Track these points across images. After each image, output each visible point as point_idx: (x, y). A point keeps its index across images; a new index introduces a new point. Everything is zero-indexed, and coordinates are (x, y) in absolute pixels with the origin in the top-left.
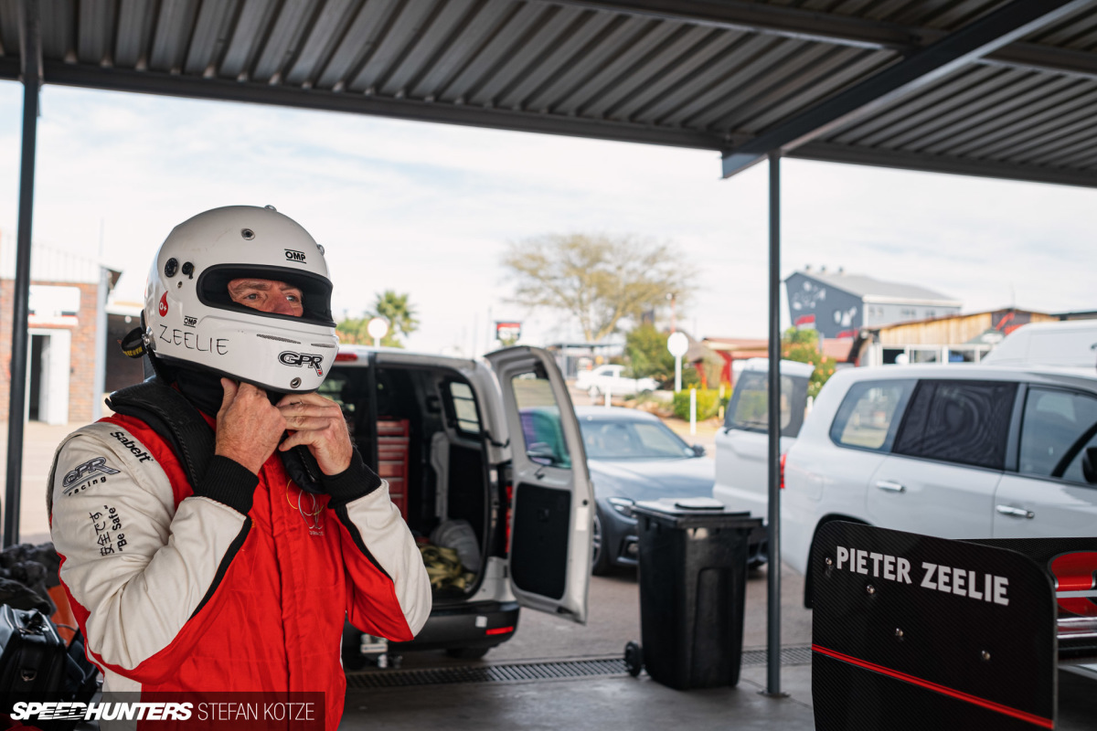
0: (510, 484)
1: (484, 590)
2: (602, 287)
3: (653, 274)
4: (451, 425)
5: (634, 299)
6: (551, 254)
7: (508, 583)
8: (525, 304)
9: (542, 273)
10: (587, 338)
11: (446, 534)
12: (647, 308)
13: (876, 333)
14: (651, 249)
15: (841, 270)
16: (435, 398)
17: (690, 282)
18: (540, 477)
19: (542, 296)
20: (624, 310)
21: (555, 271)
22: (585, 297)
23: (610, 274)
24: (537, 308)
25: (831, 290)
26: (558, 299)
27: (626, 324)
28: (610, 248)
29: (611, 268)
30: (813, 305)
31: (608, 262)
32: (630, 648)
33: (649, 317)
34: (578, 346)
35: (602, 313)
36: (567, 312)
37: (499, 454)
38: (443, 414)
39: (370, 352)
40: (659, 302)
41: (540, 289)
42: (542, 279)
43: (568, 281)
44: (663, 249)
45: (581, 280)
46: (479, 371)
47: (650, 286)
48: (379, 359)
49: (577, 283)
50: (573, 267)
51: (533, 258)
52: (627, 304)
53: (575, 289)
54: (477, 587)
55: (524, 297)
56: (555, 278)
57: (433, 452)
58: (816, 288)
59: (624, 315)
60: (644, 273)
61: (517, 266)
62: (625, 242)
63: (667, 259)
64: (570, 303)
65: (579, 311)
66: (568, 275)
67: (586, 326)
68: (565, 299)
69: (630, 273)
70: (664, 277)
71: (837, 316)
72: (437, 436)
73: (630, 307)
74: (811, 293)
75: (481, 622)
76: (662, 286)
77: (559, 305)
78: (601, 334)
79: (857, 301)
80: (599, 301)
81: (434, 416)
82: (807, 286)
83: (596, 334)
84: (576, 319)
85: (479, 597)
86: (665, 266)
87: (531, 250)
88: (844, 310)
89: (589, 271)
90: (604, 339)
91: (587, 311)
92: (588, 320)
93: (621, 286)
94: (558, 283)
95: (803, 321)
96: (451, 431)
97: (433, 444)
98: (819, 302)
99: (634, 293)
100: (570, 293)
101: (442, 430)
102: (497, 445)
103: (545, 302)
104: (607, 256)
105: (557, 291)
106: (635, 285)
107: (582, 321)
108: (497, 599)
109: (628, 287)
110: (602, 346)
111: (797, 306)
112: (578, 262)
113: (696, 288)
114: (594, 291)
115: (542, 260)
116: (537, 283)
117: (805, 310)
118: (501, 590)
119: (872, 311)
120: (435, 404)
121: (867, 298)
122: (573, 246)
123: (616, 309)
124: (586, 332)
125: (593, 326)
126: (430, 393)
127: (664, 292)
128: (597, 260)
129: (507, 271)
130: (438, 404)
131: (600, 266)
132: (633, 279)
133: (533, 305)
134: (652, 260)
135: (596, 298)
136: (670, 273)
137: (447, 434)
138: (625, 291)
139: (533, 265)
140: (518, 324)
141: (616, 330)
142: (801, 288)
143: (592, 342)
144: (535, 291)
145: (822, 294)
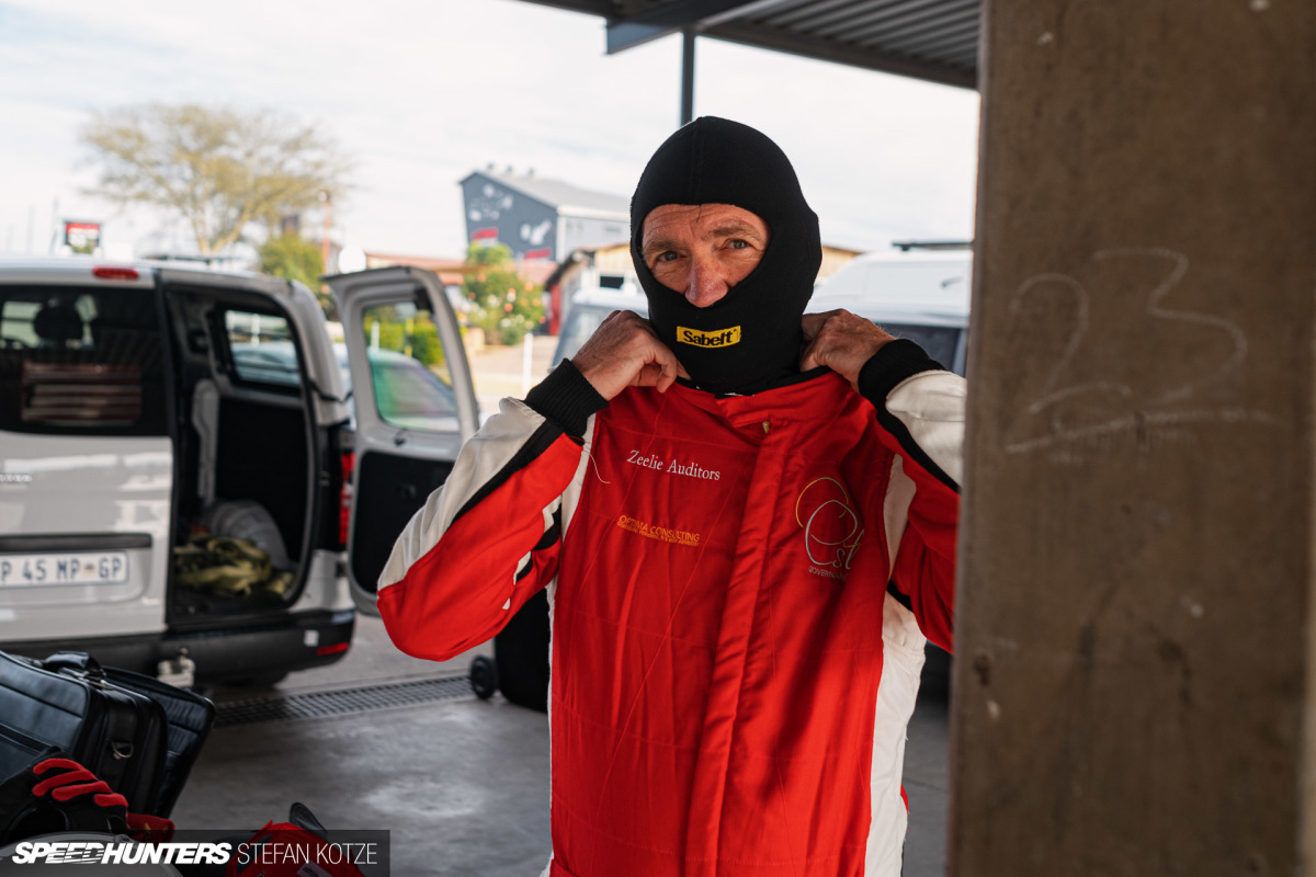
0: (349, 452)
1: (309, 596)
2: (224, 181)
3: (294, 165)
4: (221, 370)
5: (268, 197)
6: (152, 130)
7: (344, 586)
8: (114, 198)
9: (139, 156)
10: (201, 249)
11: (230, 522)
12: (288, 211)
13: (591, 255)
14: (292, 132)
15: (531, 172)
16: (201, 333)
17: (343, 178)
18: (399, 442)
19: (139, 188)
20: (253, 212)
21: (156, 154)
22: (200, 191)
23: (233, 162)
24: (131, 205)
25: (519, 196)
26: (162, 193)
27: (255, 231)
28: (236, 126)
29: (238, 154)
30: (495, 215)
31: (233, 146)
32: (480, 663)
33: (291, 223)
34: (189, 259)
35: (224, 216)
36: (174, 212)
37: (331, 412)
38: (211, 354)
39: (153, 269)
40: (303, 203)
41: (136, 179)
42: (140, 165)
43: (175, 170)
44: (309, 132)
45: (194, 168)
46: (298, 299)
47: (290, 181)
48: (165, 277)
49: (188, 173)
50: (184, 150)
51: (126, 134)
52: (257, 204)
53: (185, 181)
54: (298, 593)
55: (113, 188)
56: (158, 164)
57: (196, 408)
58: (501, 194)
59: (253, 219)
60: (281, 164)
61: (103, 143)
62: (258, 120)
63: (315, 146)
64: (178, 200)
65: (190, 210)
66: (175, 161)
67: (200, 230)
68: (172, 193)
69: (264, 161)
70: (309, 170)
71: (525, 232)
72: (203, 385)
73: (262, 209)
74: (493, 201)
75: (311, 638)
76: (307, 181)
77: (162, 202)
78: (220, 243)
79: (548, 213)
80: (219, 198)
81: (198, 358)
82: (489, 191)
83: (212, 244)
84: (185, 222)
85: (303, 605)
86: (311, 156)
87: (125, 123)
88: (535, 223)
89: (207, 156)
90: (224, 250)
91: (203, 210)
92: (203, 223)
93: (250, 180)
94: (162, 171)
95: (481, 236)
96: (223, 380)
97: (197, 396)
98: (503, 212)
99: (266, 189)
100: (178, 186)
101: (209, 376)
102: (329, 399)
103: (143, 196)
104: (232, 137)
105: (160, 181)
106: (270, 180)
107: (194, 224)
108: (327, 607)
109: (259, 181)
110: (221, 260)
111: (476, 216)
112: (192, 145)
113: (352, 187)
114: (210, 185)
115: (141, 138)
116: (132, 170)
117: (485, 221)
118: (332, 593)
119: (569, 226)
120: (201, 341)
121: (565, 209)
122: (184, 121)
123: (242, 210)
124: (199, 240)
125: (209, 231)
126: (193, 326)
127: (310, 190)
128: (216, 142)
129: (89, 151)
130: (206, 341)
131: (222, 151)
132: (267, 171)
133: (124, 199)
134: (294, 146)
135: (212, 194)
136: (318, 165)
137: (217, 385)
138: (256, 187)
139: (129, 144)
140: (97, 226)
141: (241, 239)
142: (480, 193)
143: (207, 253)
144: (129, 181)
145: (507, 202)
